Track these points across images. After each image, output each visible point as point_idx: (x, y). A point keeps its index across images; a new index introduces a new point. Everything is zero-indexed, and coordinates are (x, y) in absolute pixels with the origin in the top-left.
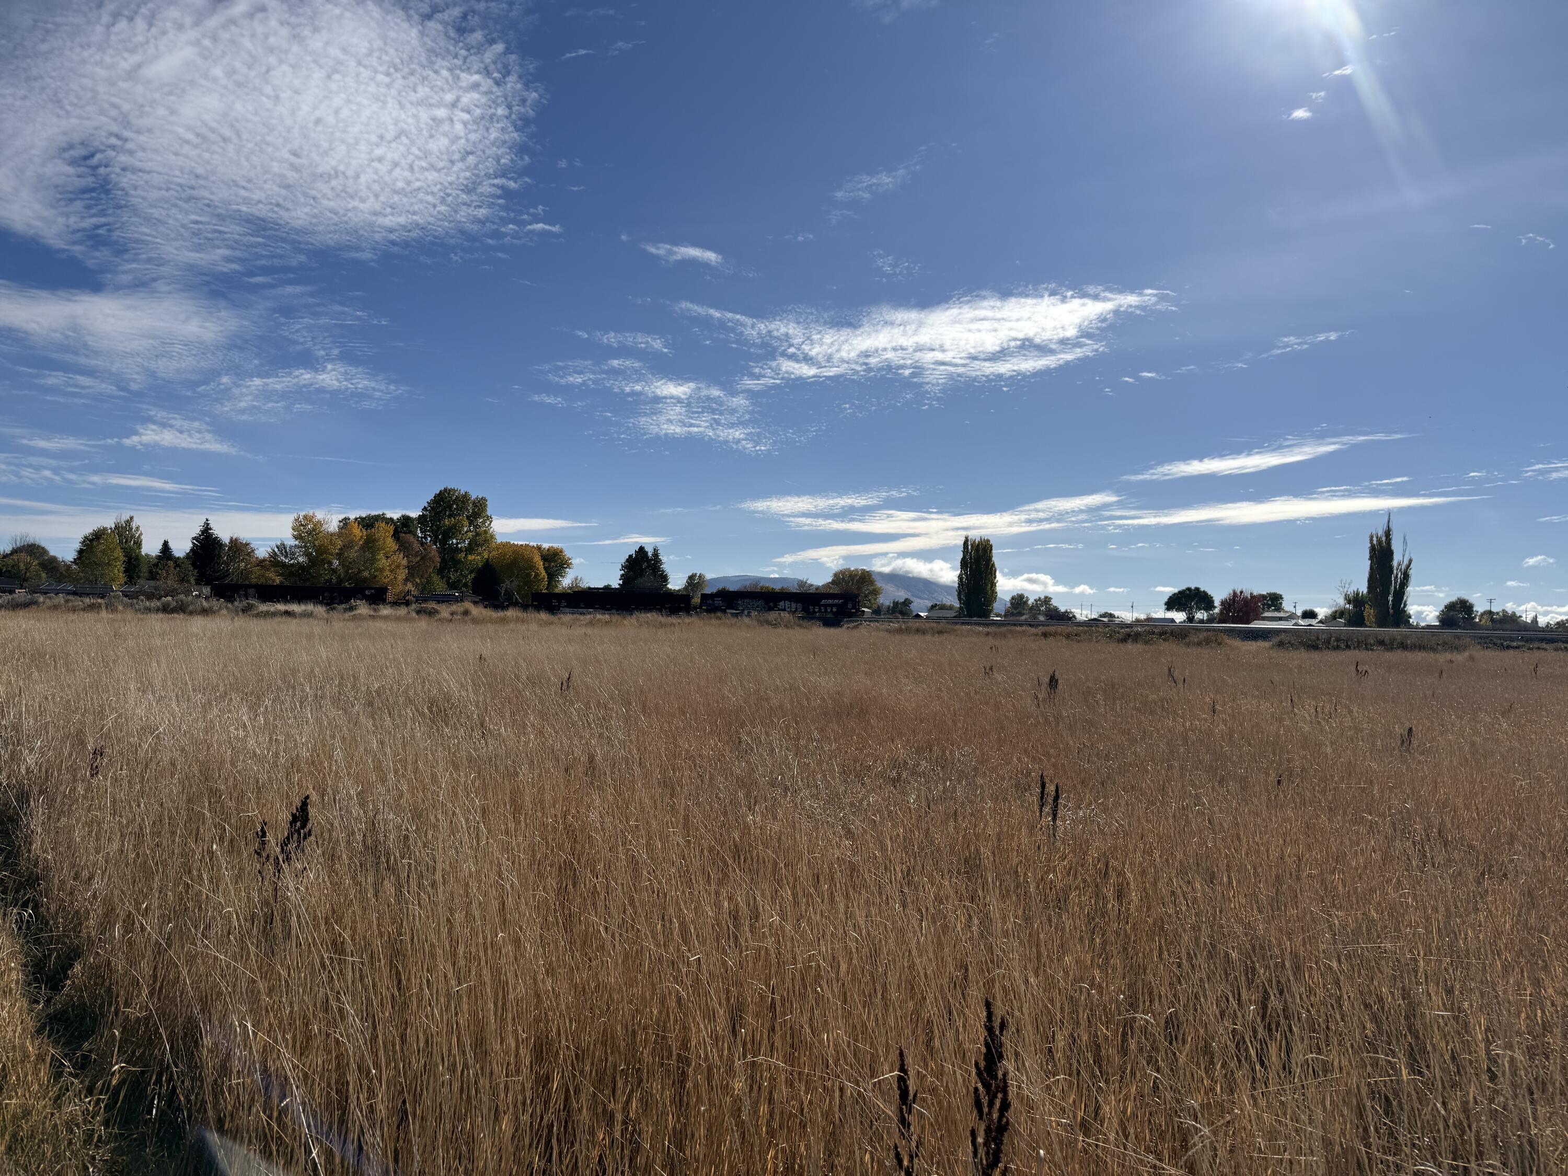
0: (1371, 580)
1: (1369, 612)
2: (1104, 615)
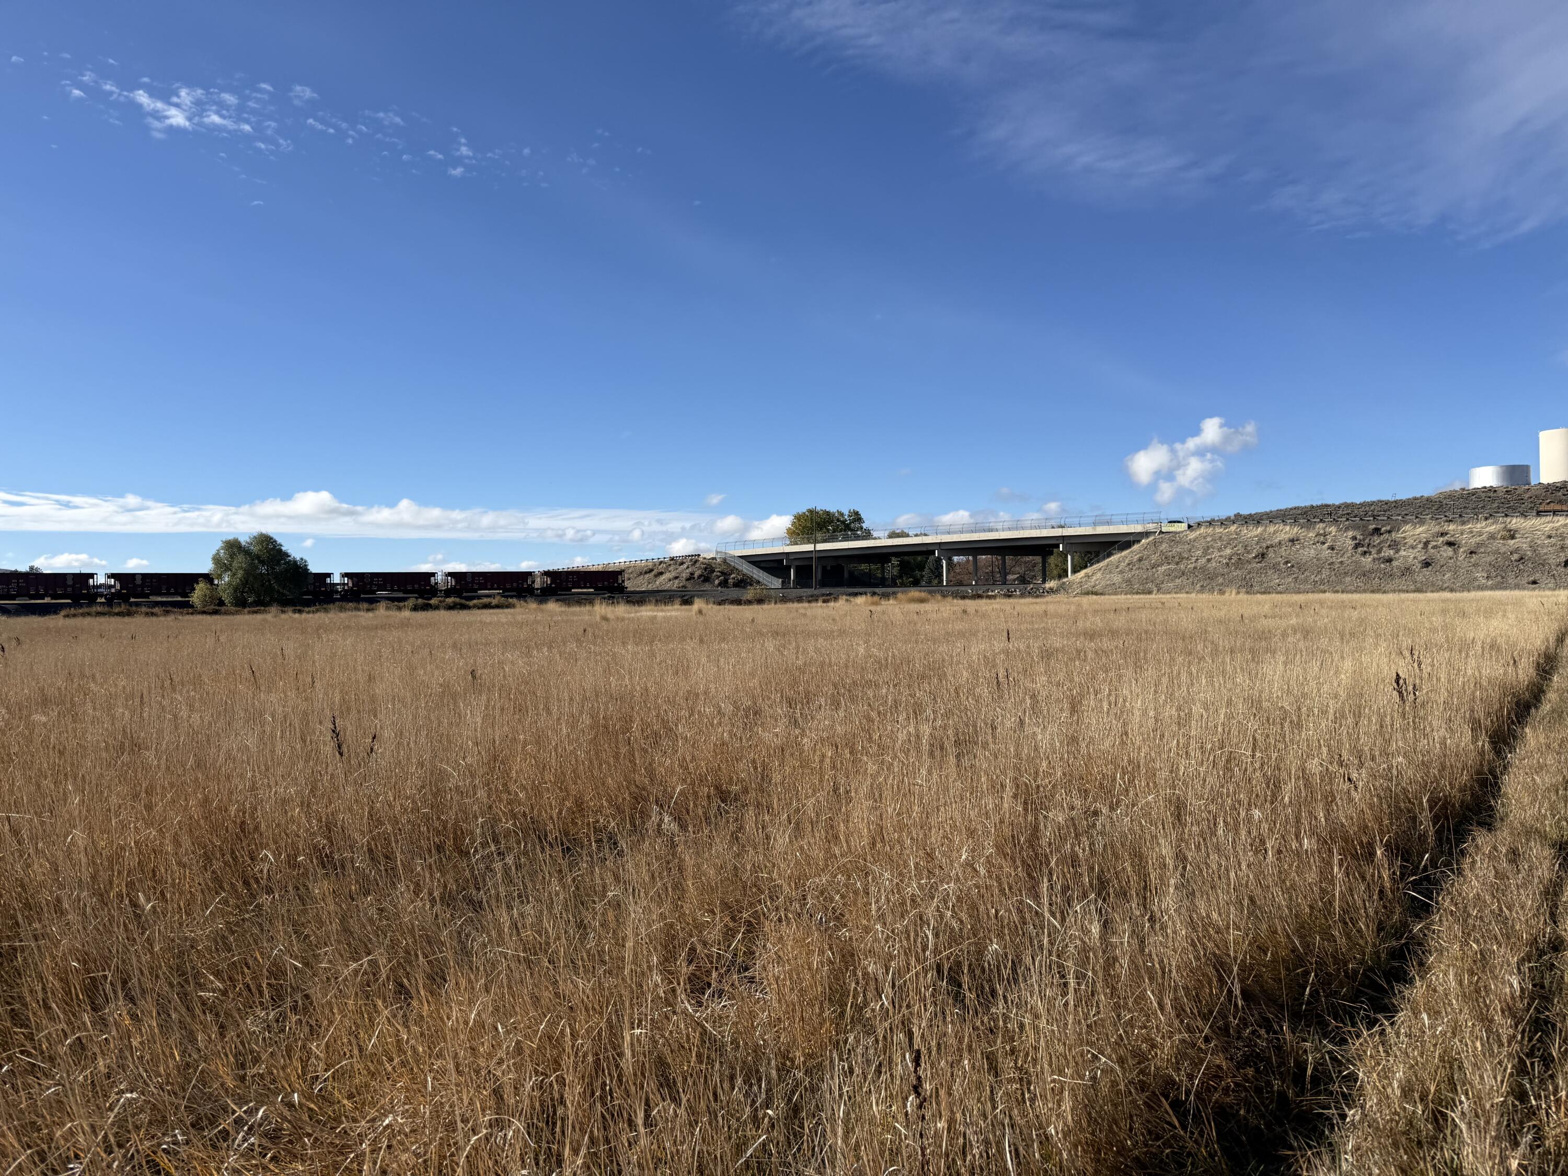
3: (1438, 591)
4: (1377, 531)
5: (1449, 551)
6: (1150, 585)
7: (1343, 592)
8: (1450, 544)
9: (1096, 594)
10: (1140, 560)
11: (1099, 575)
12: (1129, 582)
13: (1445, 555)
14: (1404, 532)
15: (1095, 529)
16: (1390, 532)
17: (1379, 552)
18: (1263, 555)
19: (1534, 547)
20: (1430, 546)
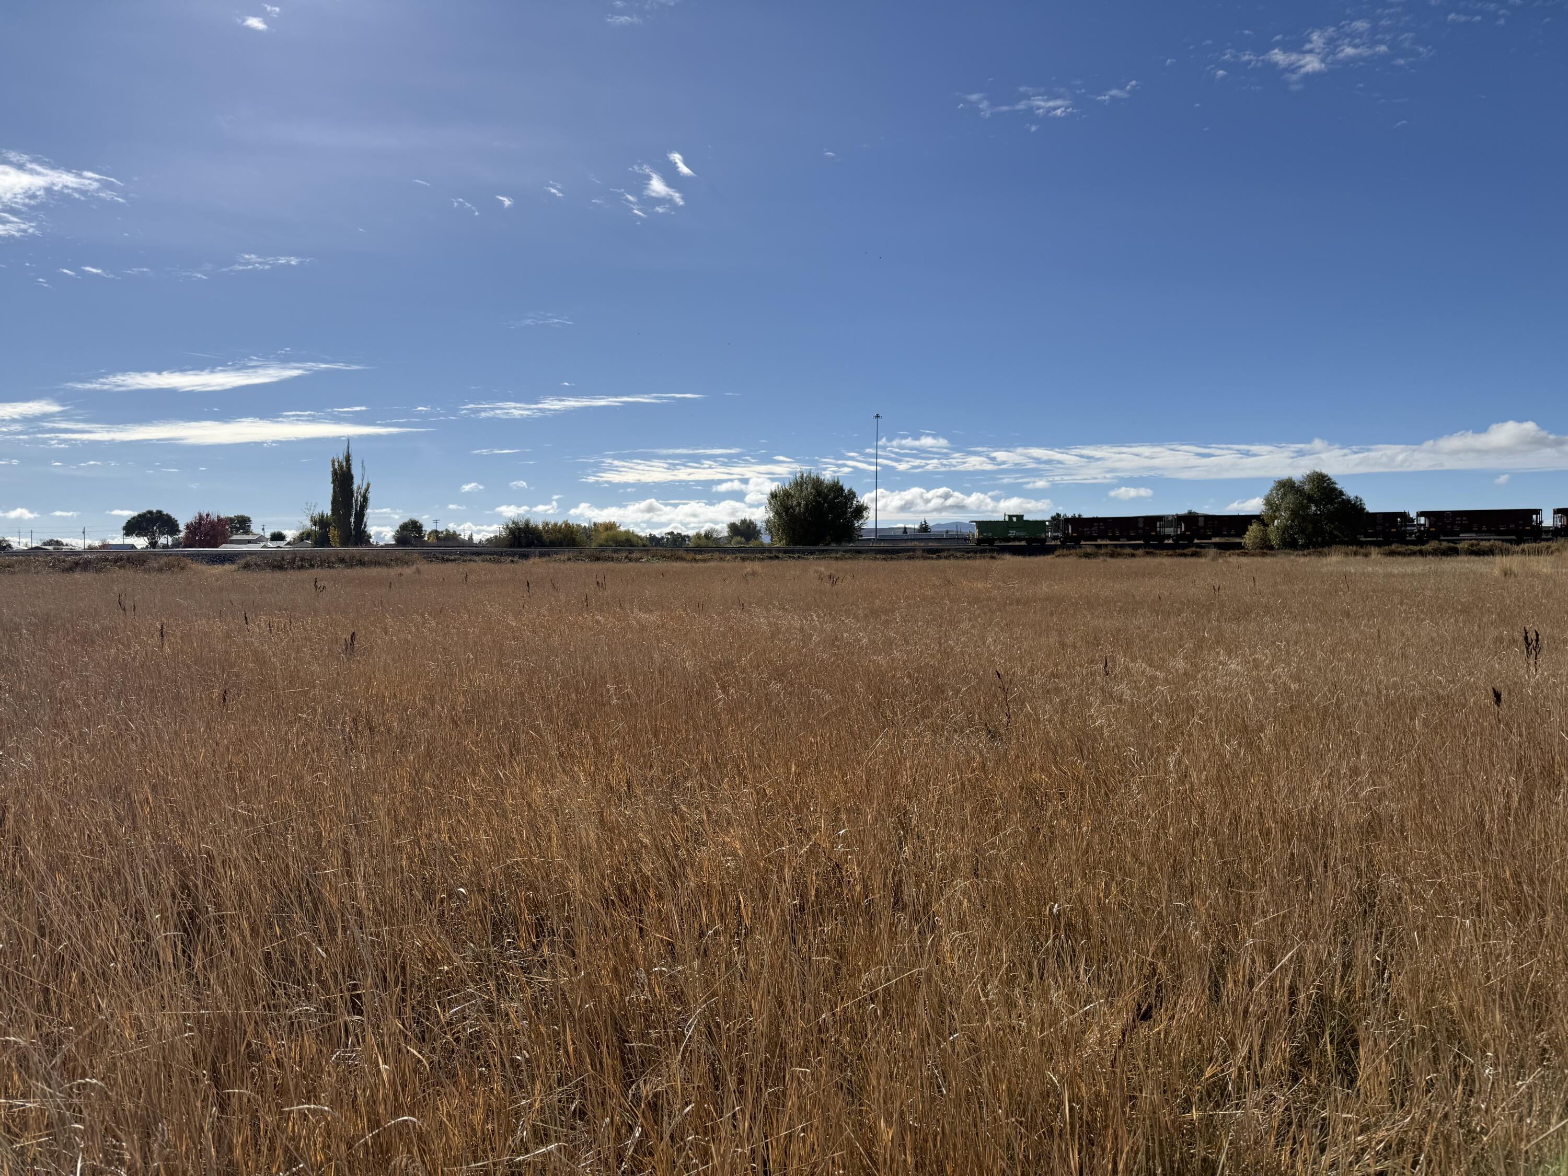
0: (334, 502)
1: (333, 533)
2: (50, 543)
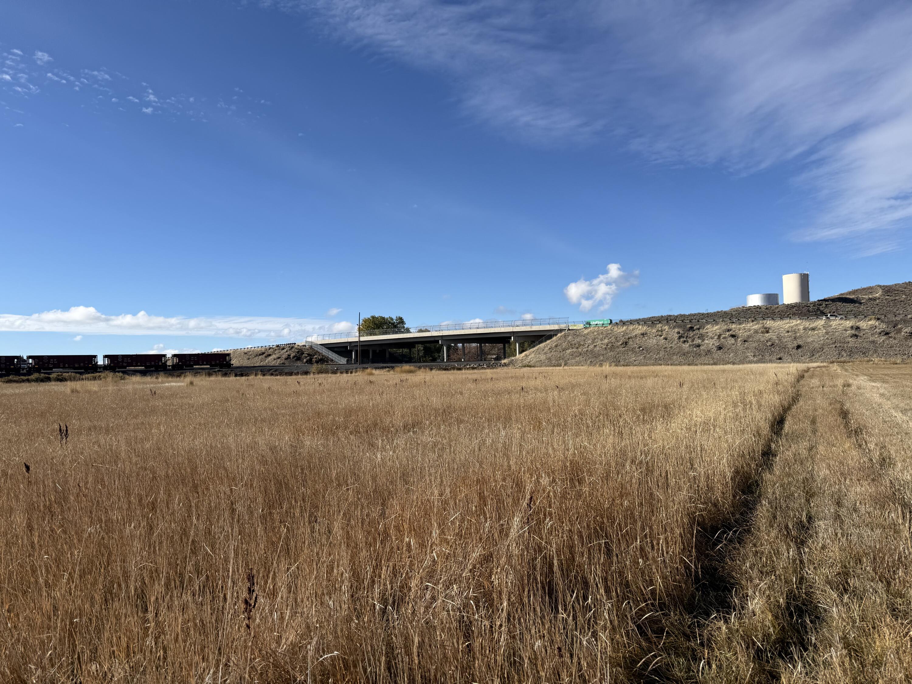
3: (726, 364)
4: (691, 328)
5: (732, 341)
6: (561, 361)
7: (671, 365)
8: (733, 336)
9: (530, 366)
10: (556, 346)
11: (533, 355)
12: (549, 359)
13: (730, 342)
14: (707, 329)
15: (531, 327)
16: (699, 329)
17: (693, 341)
18: (626, 343)
19: (779, 338)
20: (722, 337)
